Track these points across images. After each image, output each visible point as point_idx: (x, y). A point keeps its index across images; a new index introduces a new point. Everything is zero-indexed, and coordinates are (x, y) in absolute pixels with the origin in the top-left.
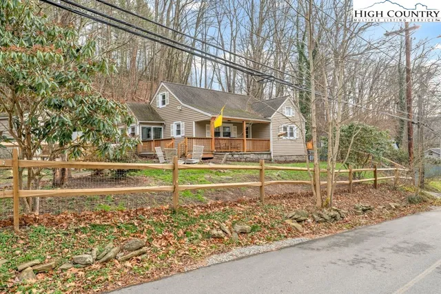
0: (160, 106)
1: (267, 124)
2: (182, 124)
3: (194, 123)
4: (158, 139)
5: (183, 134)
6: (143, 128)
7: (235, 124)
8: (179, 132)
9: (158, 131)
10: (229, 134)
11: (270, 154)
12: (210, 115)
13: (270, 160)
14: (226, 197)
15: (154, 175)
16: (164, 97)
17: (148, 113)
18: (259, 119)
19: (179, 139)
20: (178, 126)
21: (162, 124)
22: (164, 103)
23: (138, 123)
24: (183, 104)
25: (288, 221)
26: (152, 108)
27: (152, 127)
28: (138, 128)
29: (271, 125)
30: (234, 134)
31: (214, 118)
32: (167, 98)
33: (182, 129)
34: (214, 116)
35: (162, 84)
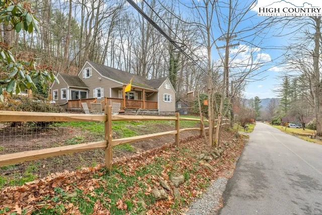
0: (85, 77)
1: (156, 93)
2: (102, 90)
3: (110, 89)
4: (84, 99)
5: (102, 96)
6: (72, 92)
7: (137, 92)
8: (99, 95)
9: (84, 94)
10: (133, 98)
11: (158, 110)
12: (123, 84)
13: (158, 114)
14: (149, 144)
15: (81, 125)
16: (88, 71)
17: (76, 81)
18: (151, 89)
19: (99, 99)
20: (99, 91)
21: (86, 89)
22: (88, 75)
23: (68, 87)
24: (103, 76)
25: (202, 162)
26: (79, 79)
27: (80, 91)
28: (68, 91)
29: (159, 93)
30: (136, 98)
31: (125, 86)
32: (91, 72)
33: (102, 93)
34: (125, 84)
35: (87, 62)
